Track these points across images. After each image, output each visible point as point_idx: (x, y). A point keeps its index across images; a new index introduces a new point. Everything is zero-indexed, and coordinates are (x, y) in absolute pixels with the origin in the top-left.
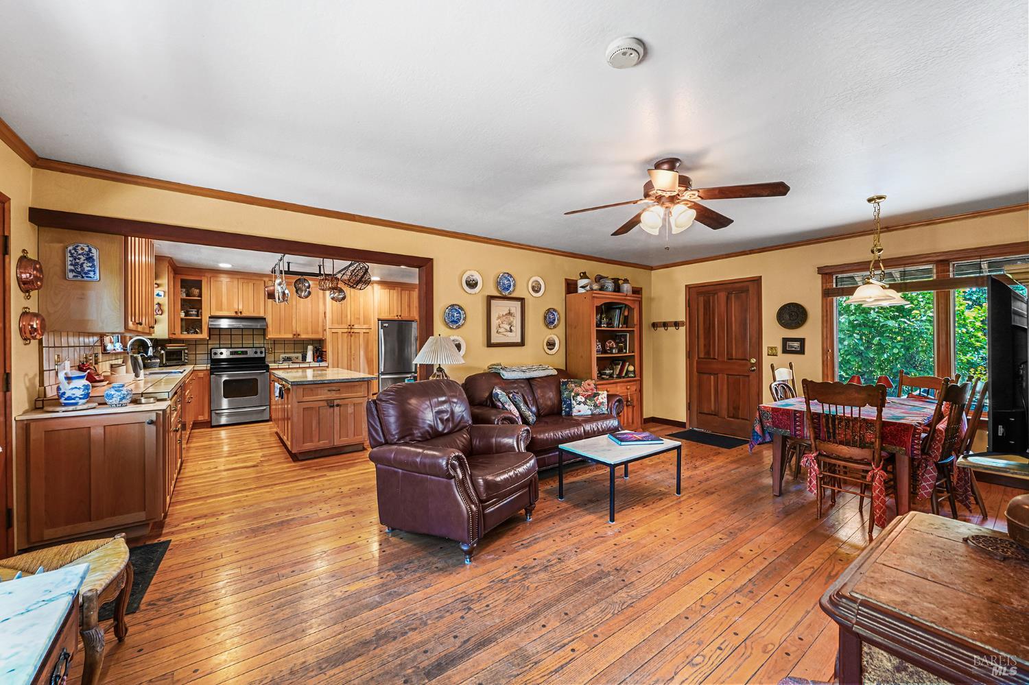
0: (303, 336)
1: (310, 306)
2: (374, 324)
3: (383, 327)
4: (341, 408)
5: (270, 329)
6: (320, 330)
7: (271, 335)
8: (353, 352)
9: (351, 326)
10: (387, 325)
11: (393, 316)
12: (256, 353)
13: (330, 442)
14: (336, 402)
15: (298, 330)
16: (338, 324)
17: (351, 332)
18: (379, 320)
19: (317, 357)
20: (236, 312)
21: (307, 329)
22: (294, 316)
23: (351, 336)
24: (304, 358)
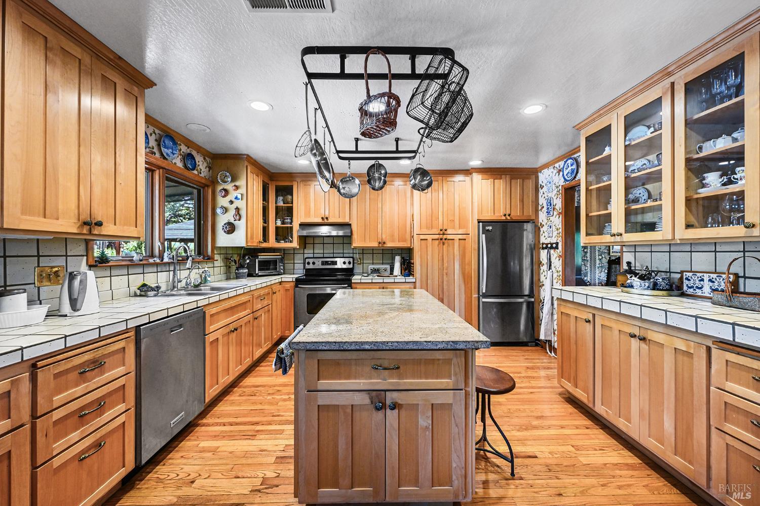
0: (389, 244)
1: (396, 207)
2: (472, 228)
3: (485, 231)
4: (403, 412)
5: (355, 236)
6: (408, 237)
7: (357, 243)
8: (446, 265)
9: (443, 232)
10: (490, 228)
11: (499, 215)
12: (344, 263)
13: (376, 493)
14: (390, 397)
15: (384, 237)
16: (427, 228)
17: (443, 239)
18: (479, 222)
19: (405, 270)
20: (322, 218)
21: (393, 236)
22: (380, 221)
23: (443, 244)
24: (392, 273)
